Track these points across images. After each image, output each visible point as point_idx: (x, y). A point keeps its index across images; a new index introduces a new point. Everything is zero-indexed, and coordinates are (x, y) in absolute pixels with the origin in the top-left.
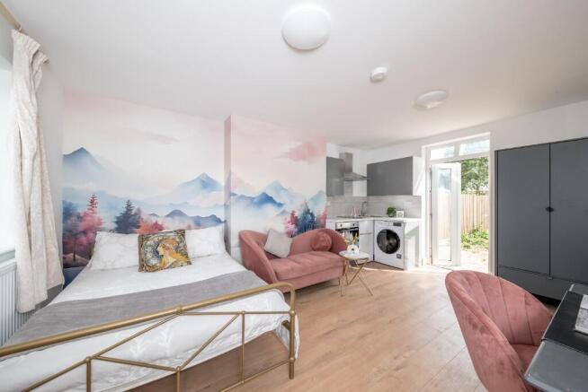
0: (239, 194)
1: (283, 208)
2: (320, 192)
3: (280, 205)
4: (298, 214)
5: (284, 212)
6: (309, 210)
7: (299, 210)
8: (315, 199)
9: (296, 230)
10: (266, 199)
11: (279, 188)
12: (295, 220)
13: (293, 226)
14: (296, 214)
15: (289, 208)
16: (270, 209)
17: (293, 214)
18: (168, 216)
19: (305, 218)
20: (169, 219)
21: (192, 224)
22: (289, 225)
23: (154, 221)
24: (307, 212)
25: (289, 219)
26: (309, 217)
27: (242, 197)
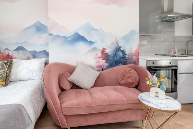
0: (55, 34)
1: (94, 45)
2: (132, 32)
3: (91, 43)
4: (109, 51)
5: (95, 49)
6: (120, 47)
7: (110, 47)
8: (127, 38)
9: (107, 64)
10: (78, 38)
11: (90, 29)
12: (105, 56)
13: (104, 61)
14: (107, 51)
15: (100, 46)
16: (82, 46)
17: (103, 51)
18: (15, 50)
19: (115, 55)
20: (16, 52)
21: (30, 56)
22: (100, 60)
23: (7, 54)
24: (119, 49)
25: (100, 54)
26: (121, 54)
27: (58, 36)
